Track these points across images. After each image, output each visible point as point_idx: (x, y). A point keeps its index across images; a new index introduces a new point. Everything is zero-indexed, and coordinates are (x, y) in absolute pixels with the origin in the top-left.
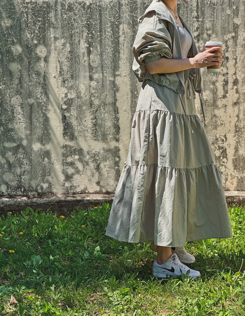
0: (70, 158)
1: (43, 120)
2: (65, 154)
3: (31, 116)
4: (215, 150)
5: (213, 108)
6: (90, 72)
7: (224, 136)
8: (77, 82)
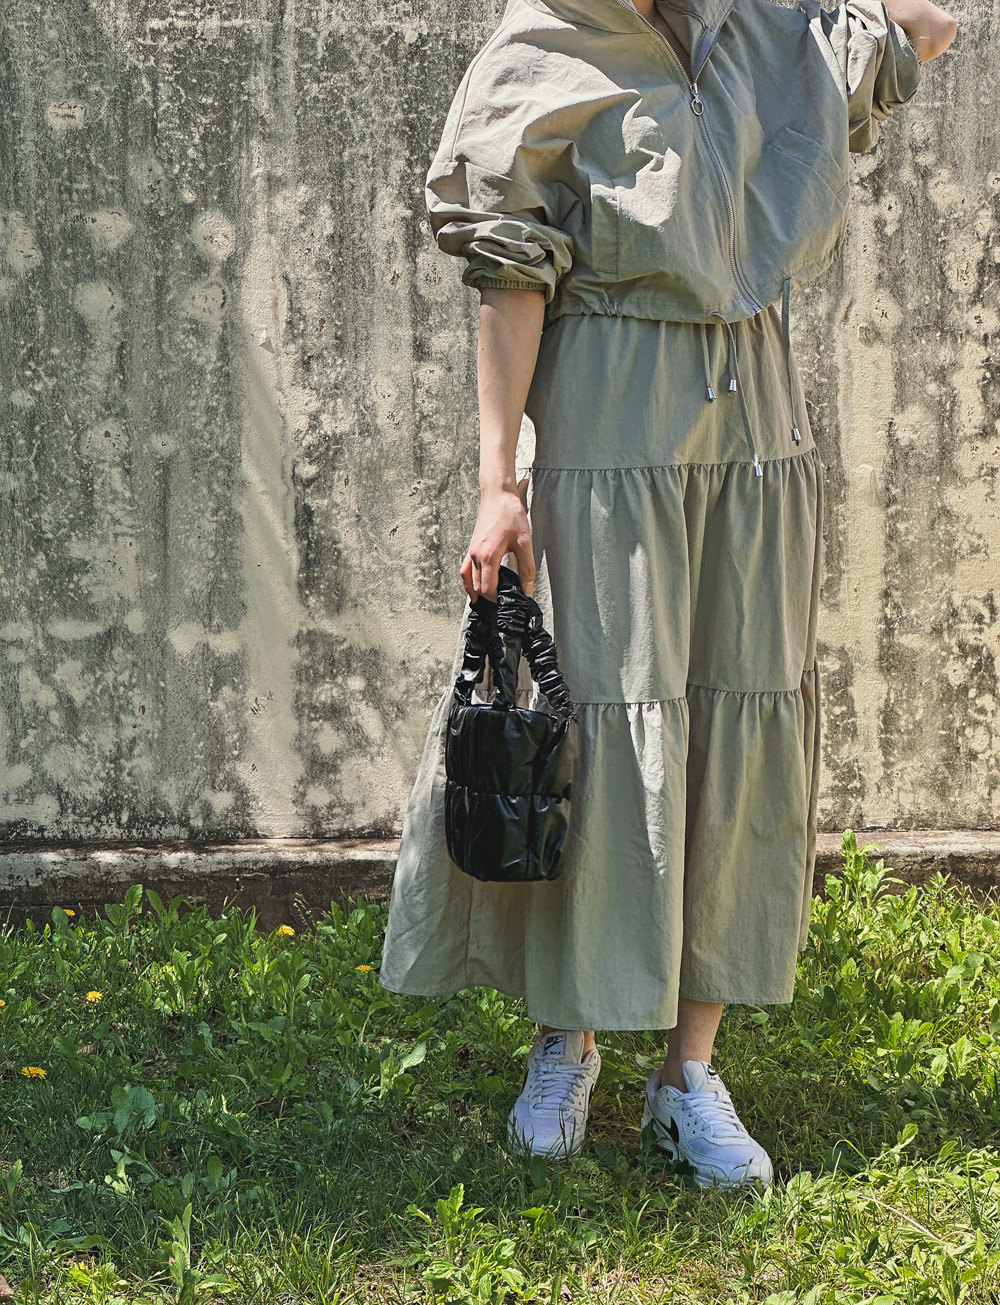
0: (327, 686)
1: (214, 526)
2: (308, 668)
3: (165, 508)
4: (944, 660)
5: (938, 479)
6: (415, 324)
7: (985, 600)
8: (363, 368)
